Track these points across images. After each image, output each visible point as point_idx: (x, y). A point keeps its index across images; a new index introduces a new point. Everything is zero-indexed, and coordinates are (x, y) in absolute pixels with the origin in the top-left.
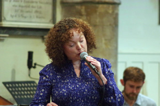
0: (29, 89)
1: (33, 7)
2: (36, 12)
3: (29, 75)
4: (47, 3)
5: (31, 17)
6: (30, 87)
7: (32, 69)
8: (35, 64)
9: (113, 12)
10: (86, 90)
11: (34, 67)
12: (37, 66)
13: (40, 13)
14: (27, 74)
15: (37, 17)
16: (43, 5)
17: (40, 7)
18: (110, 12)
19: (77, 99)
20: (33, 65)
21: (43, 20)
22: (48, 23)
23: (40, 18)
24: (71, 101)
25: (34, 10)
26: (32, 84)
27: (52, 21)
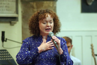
0: (3, 54)
1: (4, 4)
2: (6, 7)
3: (3, 46)
4: (13, 1)
5: (3, 10)
6: (3, 53)
7: (4, 42)
8: (6, 39)
9: (53, 6)
10: (48, 54)
11: (6, 41)
12: (7, 40)
13: (9, 7)
14: (2, 46)
15: (7, 10)
16: (10, 3)
17: (8, 4)
18: (51, 5)
19: (42, 58)
20: (5, 40)
21: (10, 12)
22: (14, 13)
23: (9, 10)
24: (38, 60)
25: (5, 5)
26: (5, 52)
27: (16, 12)
